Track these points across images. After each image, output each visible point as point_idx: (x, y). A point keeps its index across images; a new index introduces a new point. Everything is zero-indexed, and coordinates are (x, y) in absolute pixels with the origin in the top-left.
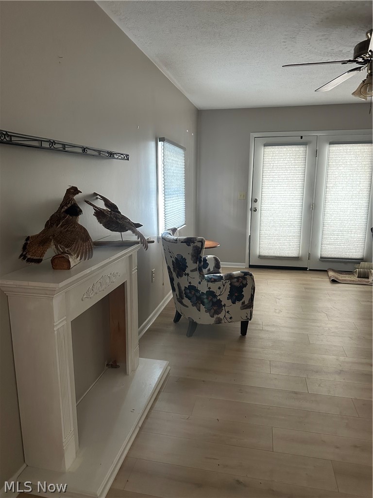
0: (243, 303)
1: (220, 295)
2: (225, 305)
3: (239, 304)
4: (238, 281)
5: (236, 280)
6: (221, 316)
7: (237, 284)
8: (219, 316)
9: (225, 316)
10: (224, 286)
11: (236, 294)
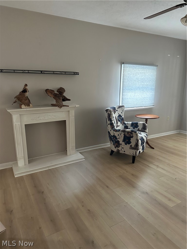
0: (131, 146)
1: (119, 138)
2: (121, 144)
3: (128, 146)
4: (128, 134)
5: (127, 133)
6: (120, 149)
7: (127, 135)
8: (118, 148)
9: (121, 149)
10: (121, 134)
11: (127, 140)
